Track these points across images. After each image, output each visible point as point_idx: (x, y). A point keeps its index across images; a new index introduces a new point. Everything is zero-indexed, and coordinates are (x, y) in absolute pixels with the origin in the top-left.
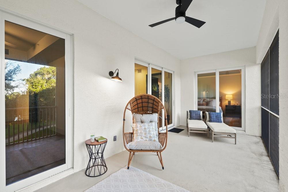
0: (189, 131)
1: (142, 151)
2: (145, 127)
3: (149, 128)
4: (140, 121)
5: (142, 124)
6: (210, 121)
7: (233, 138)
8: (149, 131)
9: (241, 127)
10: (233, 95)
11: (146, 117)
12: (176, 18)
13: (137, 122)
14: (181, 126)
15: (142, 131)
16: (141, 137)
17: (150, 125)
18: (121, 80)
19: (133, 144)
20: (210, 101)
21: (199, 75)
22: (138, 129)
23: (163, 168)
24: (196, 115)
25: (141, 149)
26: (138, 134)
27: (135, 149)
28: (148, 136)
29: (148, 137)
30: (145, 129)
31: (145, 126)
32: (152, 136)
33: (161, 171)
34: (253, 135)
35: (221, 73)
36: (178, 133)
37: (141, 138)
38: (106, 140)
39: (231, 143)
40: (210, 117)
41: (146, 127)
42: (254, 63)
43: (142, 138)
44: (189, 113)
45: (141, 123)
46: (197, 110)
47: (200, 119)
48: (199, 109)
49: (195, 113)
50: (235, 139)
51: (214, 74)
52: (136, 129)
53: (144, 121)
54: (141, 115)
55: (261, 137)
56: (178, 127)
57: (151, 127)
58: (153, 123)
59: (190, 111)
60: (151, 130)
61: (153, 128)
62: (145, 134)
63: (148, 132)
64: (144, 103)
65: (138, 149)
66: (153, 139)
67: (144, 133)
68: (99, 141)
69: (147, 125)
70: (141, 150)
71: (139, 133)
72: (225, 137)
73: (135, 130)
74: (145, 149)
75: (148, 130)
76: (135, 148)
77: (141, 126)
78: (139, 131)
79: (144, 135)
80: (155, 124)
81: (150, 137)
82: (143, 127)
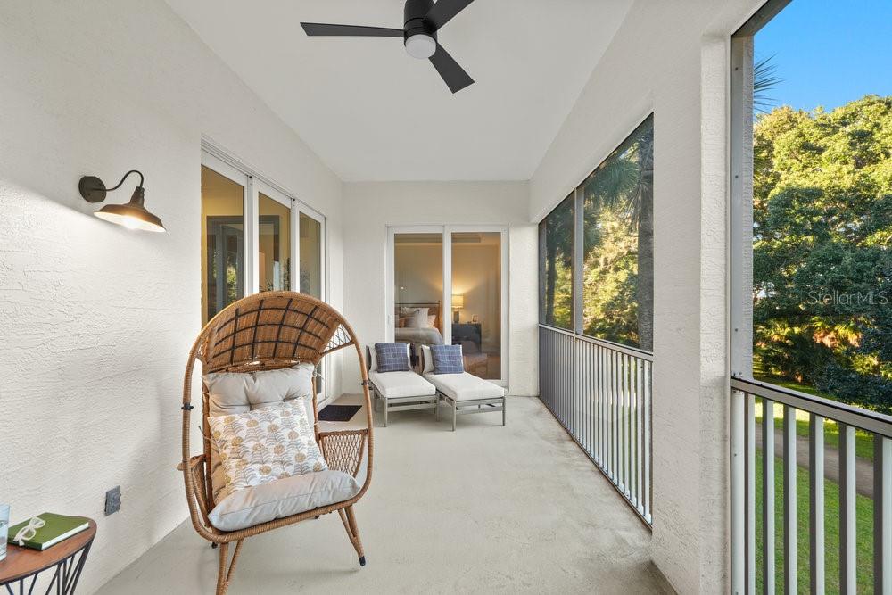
0: (388, 409)
1: (284, 522)
2: (274, 423)
3: (289, 424)
4: (245, 399)
5: (257, 411)
6: (435, 370)
7: (498, 409)
8: (293, 435)
9: (500, 379)
10: (465, 296)
11: (270, 383)
12: (406, 35)
13: (229, 406)
14: (344, 396)
15: (263, 441)
16: (259, 466)
17: (290, 410)
18: (161, 225)
19: (235, 508)
20: (413, 314)
21: (399, 238)
22: (243, 434)
23: (362, 561)
24: (394, 356)
25: (272, 518)
26: (248, 457)
27: (248, 524)
28: (291, 455)
29: (293, 459)
30: (273, 429)
31: (269, 418)
32: (305, 452)
33: (357, 574)
34: (522, 394)
35: (456, 238)
36: (348, 420)
37: (261, 470)
38: (86, 525)
39: (494, 425)
40: (435, 360)
41: (277, 422)
42: (524, 221)
43: (268, 471)
44: (373, 354)
45: (247, 408)
46: (393, 341)
47: (407, 369)
48: (398, 339)
49: (393, 350)
50: (504, 413)
51: (438, 238)
52: (231, 438)
53: (261, 400)
54: (249, 377)
55: (538, 397)
56: (337, 400)
57: (297, 418)
58: (300, 401)
59: (377, 347)
60: (297, 429)
61: (302, 422)
62: (279, 450)
63: (288, 440)
64: (262, 328)
65: (263, 519)
66: (311, 463)
67: (271, 448)
68: (44, 546)
69: (277, 413)
70: (276, 520)
71: (251, 450)
72: (474, 411)
73: (229, 443)
74: (295, 512)
75: (285, 433)
76: (248, 518)
77: (256, 423)
78: (250, 445)
79: (273, 456)
80: (306, 404)
81: (301, 457)
82: (265, 425)
